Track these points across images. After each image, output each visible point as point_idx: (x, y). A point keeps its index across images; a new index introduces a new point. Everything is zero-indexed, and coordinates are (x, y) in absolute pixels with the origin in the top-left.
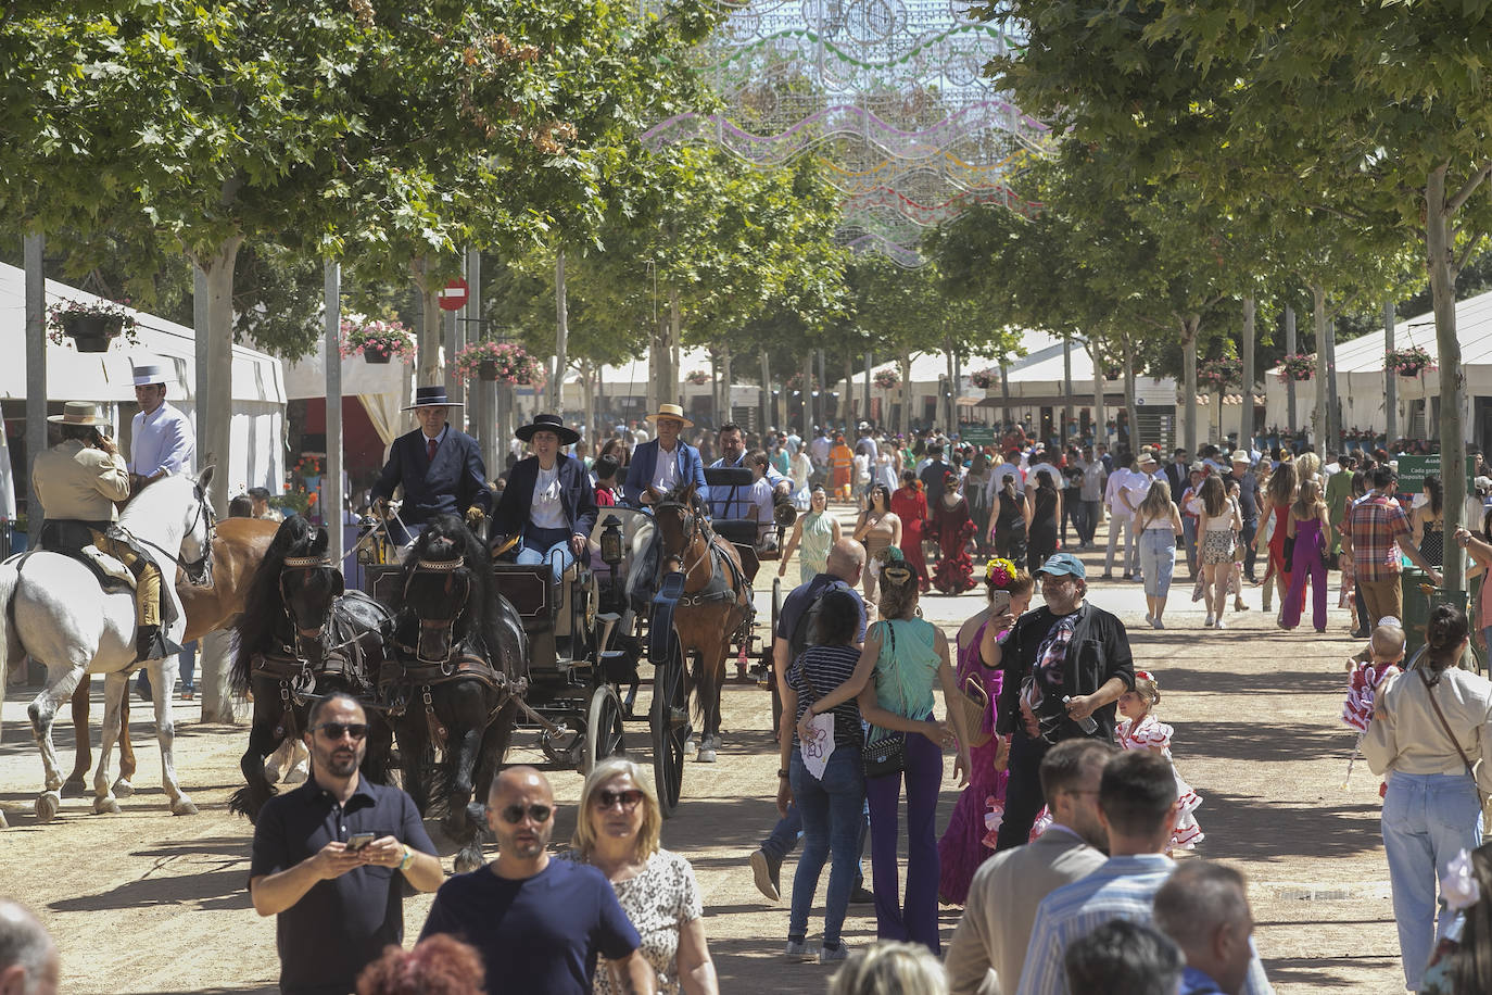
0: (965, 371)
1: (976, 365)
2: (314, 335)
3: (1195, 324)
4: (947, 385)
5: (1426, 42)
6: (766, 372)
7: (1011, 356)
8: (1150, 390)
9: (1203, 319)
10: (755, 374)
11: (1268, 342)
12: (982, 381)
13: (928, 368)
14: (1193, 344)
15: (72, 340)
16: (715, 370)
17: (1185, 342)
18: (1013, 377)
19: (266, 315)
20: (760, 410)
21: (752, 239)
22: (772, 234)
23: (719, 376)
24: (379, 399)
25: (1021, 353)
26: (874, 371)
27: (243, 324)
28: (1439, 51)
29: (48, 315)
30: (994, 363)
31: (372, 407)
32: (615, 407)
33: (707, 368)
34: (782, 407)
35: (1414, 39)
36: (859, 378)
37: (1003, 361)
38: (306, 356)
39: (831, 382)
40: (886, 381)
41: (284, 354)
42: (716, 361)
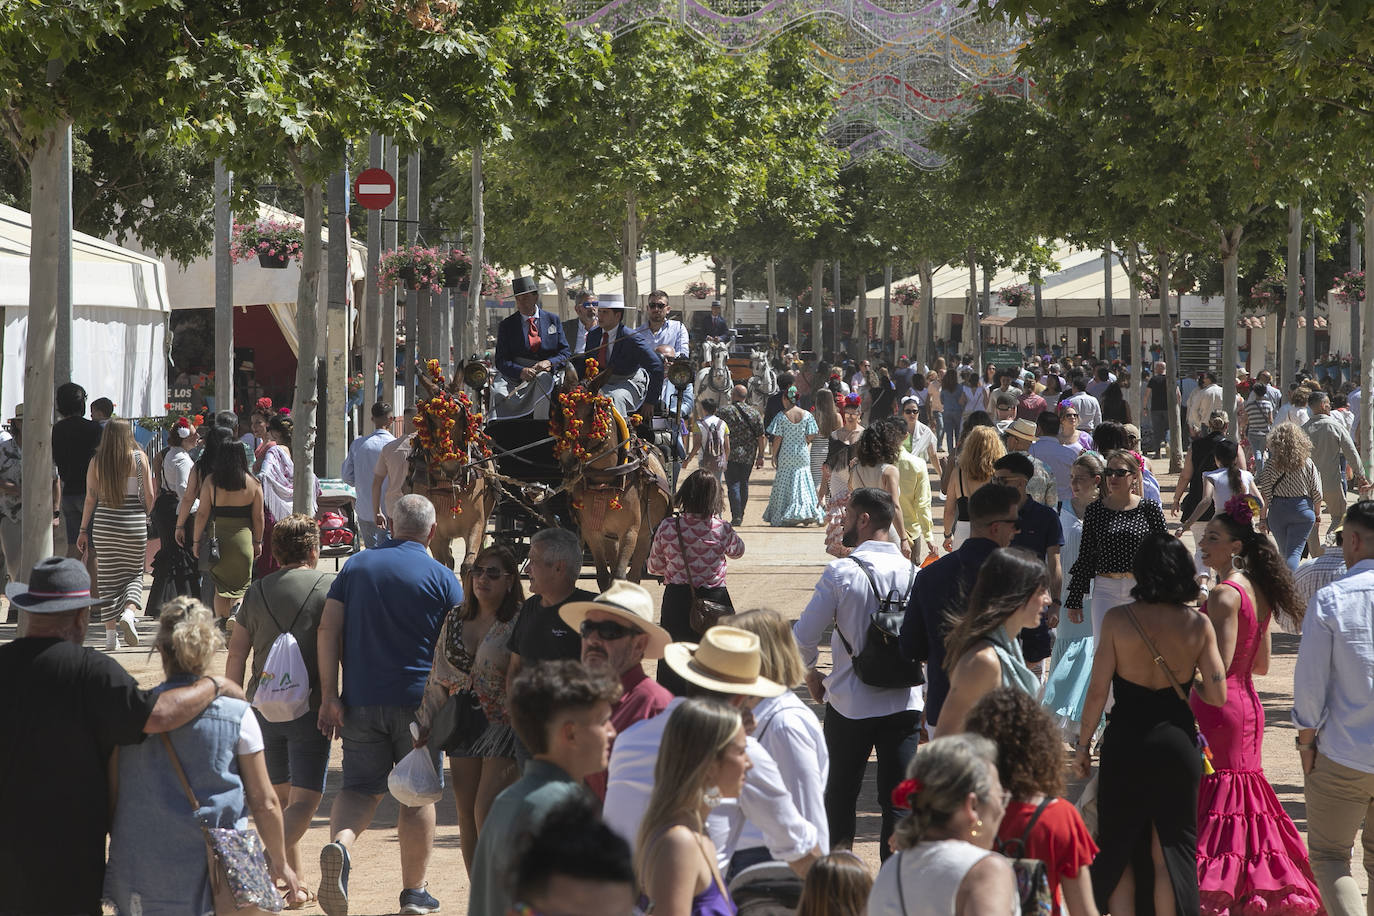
0: (995, 286)
1: (1006, 278)
2: (208, 234)
3: (1237, 236)
4: (976, 302)
6: (773, 285)
7: (1043, 271)
8: (1197, 310)
9: (1247, 230)
10: (760, 287)
12: (1013, 298)
13: (951, 283)
14: (1235, 260)
16: (718, 282)
17: (1226, 256)
18: (1046, 295)
19: (154, 211)
21: (721, 133)
22: (743, 127)
23: (723, 288)
25: (1054, 269)
26: (894, 286)
27: (128, 220)
30: (1023, 279)
31: (282, 317)
33: (710, 280)
34: (793, 325)
36: (878, 294)
37: (1034, 276)
38: (195, 259)
39: (847, 297)
40: (908, 297)
41: (173, 257)
42: (718, 272)
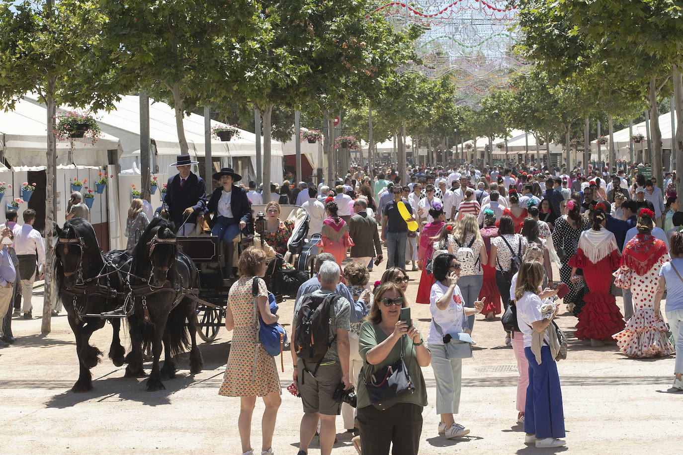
0: (494, 143)
1: (498, 140)
2: (291, 135)
3: (569, 127)
4: (489, 148)
5: (664, 37)
6: (430, 145)
7: (508, 138)
8: (555, 148)
9: (572, 125)
10: (426, 145)
11: (593, 132)
12: (500, 146)
13: (482, 142)
14: (569, 133)
15: (219, 138)
16: (413, 144)
17: (566, 133)
18: (509, 145)
19: (276, 128)
20: (428, 156)
21: (428, 102)
22: (435, 100)
23: (414, 146)
24: (311, 154)
25: (511, 137)
26: (464, 144)
28: (668, 40)
29: (212, 130)
30: (503, 140)
31: (309, 157)
32: (381, 156)
33: (411, 143)
34: (435, 155)
35: (660, 36)
36: (460, 146)
37: (506, 139)
38: (288, 142)
39: (450, 147)
40: (469, 147)
41: (281, 141)
42: (413, 142)
